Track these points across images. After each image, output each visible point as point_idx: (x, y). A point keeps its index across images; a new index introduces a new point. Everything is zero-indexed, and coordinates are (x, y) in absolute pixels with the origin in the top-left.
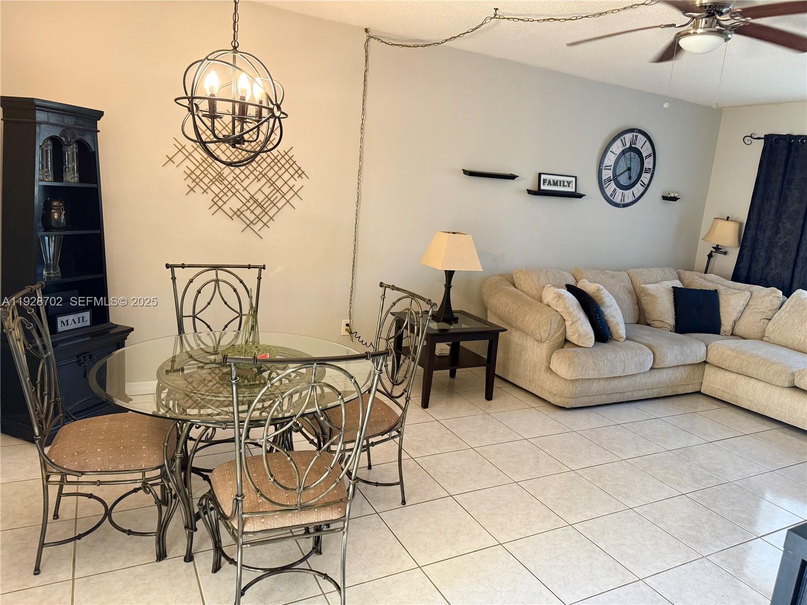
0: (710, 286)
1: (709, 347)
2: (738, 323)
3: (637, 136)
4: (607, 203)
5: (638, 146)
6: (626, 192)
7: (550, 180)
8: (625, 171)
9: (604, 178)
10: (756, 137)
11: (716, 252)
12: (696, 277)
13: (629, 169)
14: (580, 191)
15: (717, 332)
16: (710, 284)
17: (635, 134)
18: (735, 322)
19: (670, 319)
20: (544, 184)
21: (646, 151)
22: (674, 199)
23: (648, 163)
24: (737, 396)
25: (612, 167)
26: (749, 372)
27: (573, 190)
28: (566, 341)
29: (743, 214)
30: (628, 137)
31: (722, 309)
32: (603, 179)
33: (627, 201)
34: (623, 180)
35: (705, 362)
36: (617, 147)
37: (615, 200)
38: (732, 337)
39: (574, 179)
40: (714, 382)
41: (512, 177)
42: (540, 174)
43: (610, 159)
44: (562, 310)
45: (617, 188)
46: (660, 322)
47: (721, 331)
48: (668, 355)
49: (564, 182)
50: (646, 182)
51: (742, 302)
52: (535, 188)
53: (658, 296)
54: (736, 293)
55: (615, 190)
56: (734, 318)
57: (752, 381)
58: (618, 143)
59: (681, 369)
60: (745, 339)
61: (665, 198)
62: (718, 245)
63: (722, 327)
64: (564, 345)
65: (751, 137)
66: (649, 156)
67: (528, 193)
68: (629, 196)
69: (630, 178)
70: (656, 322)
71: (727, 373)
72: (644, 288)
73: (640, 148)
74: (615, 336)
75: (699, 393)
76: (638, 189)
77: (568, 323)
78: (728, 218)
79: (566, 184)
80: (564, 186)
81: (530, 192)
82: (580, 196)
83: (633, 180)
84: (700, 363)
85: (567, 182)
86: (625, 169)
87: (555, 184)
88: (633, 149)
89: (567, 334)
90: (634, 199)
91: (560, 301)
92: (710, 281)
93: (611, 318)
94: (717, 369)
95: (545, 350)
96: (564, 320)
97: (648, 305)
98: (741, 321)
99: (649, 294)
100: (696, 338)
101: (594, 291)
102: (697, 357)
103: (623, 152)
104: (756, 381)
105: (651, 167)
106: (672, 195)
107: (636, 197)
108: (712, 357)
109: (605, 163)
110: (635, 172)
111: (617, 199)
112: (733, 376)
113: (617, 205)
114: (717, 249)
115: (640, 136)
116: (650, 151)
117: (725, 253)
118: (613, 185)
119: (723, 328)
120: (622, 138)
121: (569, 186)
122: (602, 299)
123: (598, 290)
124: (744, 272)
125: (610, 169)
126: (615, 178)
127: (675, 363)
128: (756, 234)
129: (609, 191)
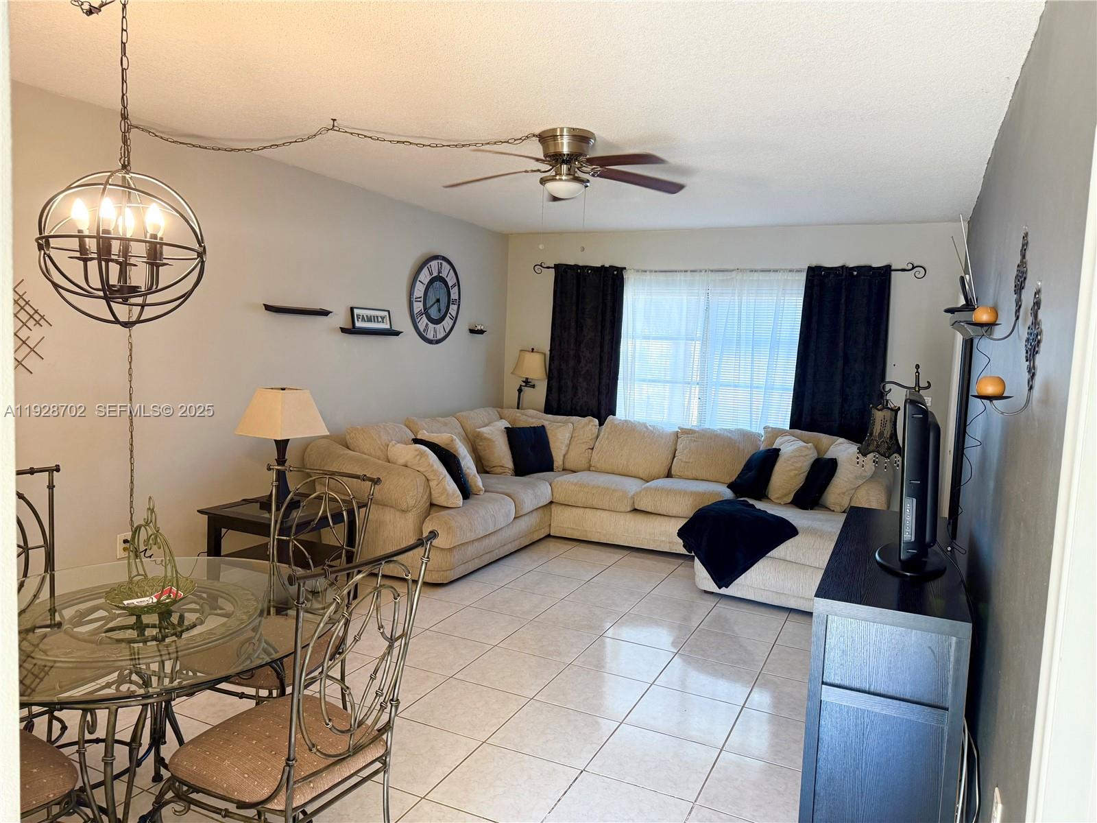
0: (535, 423)
1: (553, 486)
2: (566, 457)
3: (441, 264)
4: (420, 338)
5: (444, 275)
6: (438, 327)
7: (363, 316)
8: (434, 304)
9: (416, 311)
10: (545, 266)
11: (526, 386)
12: (518, 415)
13: (438, 301)
14: (395, 328)
15: (551, 469)
16: (534, 420)
17: (440, 261)
18: (564, 456)
19: (509, 463)
20: (358, 321)
21: (451, 281)
22: (481, 332)
23: (454, 296)
24: (586, 531)
25: (422, 299)
26: (595, 504)
27: (388, 327)
28: (432, 505)
29: (546, 345)
30: (434, 264)
31: (552, 445)
32: (415, 313)
33: (439, 336)
34: (434, 313)
35: (551, 502)
36: (425, 277)
37: (428, 336)
38: (564, 472)
39: (386, 313)
40: (564, 521)
41: (325, 313)
42: (352, 309)
43: (419, 290)
44: (425, 470)
45: (429, 323)
46: (499, 468)
47: (555, 468)
48: (526, 500)
49: (377, 317)
50: (454, 314)
51: (568, 435)
52: (348, 326)
53: (494, 439)
54: (561, 426)
55: (427, 324)
56: (563, 452)
57: (599, 512)
58: (425, 271)
59: (535, 514)
60: (574, 472)
61: (472, 331)
62: (527, 379)
63: (555, 463)
64: (430, 511)
65: (541, 266)
66: (454, 286)
67: (342, 332)
68: (440, 330)
69: (439, 310)
70: (495, 468)
71: (574, 509)
72: (479, 432)
73: (445, 277)
74: (475, 490)
75: (549, 536)
76: (447, 322)
77: (433, 484)
78: (533, 349)
79: (380, 319)
80: (378, 322)
81: (343, 330)
82: (397, 333)
83: (443, 312)
84: (546, 505)
85: (381, 317)
86: (434, 300)
87: (370, 319)
88: (440, 279)
89: (433, 497)
90: (445, 334)
91: (423, 459)
92: (532, 417)
93: (468, 471)
94: (563, 507)
95: (411, 520)
96: (428, 480)
97: (485, 450)
98: (569, 454)
99: (486, 439)
100: (538, 478)
101: (447, 442)
102: (546, 498)
103: (432, 282)
104: (601, 511)
105: (457, 298)
106: (479, 328)
107: (447, 332)
108: (558, 496)
109: (415, 294)
110: (443, 305)
111: (430, 336)
112: (580, 511)
113: (430, 342)
114: (527, 382)
115: (444, 264)
116: (455, 281)
117: (533, 386)
118: (424, 320)
119: (555, 465)
120: (428, 265)
121: (383, 322)
122: (456, 451)
123: (452, 441)
124: (555, 404)
125: (420, 301)
126: (426, 311)
127: (531, 509)
128: (560, 365)
129: (421, 327)
